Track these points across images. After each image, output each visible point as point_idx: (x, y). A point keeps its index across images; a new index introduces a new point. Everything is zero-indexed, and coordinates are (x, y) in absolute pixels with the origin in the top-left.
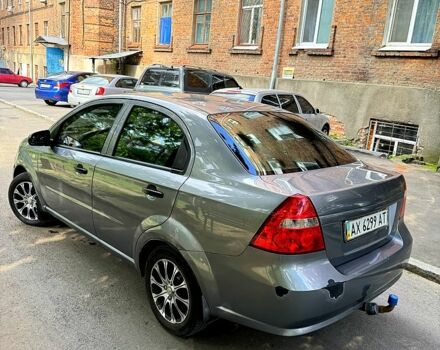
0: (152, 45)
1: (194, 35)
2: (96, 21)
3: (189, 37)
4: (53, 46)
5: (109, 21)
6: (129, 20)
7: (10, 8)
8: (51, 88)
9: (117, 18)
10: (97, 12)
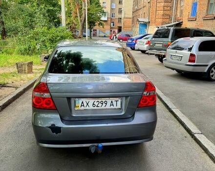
0: (187, 18)
1: (207, 10)
2: (162, 8)
3: (205, 11)
4: (142, 23)
5: (168, 8)
6: (179, 6)
7: (136, 7)
8: (132, 42)
9: (173, 6)
10: (163, 4)
